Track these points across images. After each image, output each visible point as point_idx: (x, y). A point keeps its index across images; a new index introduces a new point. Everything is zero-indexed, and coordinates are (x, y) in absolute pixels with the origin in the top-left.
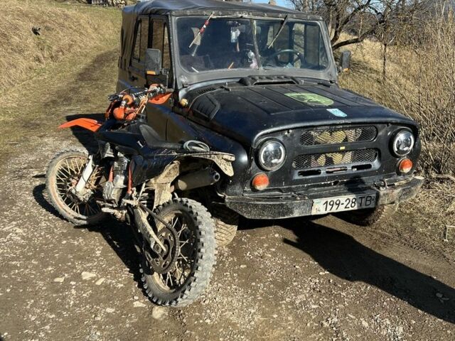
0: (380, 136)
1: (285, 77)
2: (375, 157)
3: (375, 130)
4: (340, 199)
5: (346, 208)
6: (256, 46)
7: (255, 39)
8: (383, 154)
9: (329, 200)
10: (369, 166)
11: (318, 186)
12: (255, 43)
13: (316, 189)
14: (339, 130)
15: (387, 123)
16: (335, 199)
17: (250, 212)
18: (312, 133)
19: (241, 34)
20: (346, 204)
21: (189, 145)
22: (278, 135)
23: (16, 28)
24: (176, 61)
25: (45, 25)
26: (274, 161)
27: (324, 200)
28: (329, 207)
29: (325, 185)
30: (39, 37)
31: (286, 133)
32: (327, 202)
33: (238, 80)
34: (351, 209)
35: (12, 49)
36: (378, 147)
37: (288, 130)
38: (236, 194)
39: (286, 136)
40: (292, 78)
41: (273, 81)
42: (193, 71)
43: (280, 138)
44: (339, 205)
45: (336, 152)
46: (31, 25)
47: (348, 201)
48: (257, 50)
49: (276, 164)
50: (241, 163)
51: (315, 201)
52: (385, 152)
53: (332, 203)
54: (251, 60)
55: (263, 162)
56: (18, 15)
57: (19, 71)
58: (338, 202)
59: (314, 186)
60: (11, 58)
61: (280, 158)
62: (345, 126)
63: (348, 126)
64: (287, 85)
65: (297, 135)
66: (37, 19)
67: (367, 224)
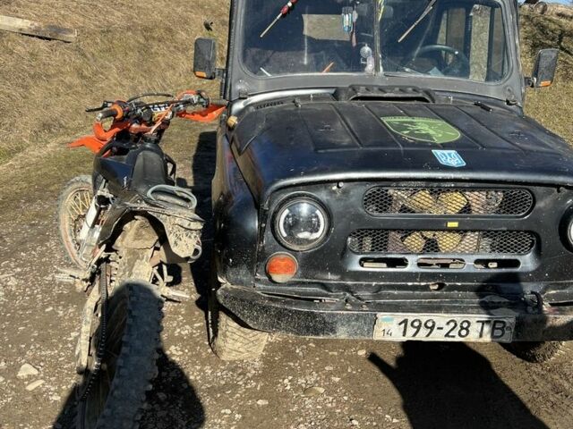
0: (540, 209)
1: (415, 90)
2: (531, 246)
3: (530, 196)
4: (435, 319)
5: (447, 335)
6: (378, 38)
7: (377, 26)
8: (545, 244)
9: (411, 317)
10: (516, 263)
11: (400, 288)
12: (376, 32)
13: (396, 292)
14: (448, 190)
15: (558, 186)
16: (424, 317)
17: (257, 319)
18: (391, 191)
19: (360, 18)
20: (447, 329)
21: (152, 192)
22: (316, 190)
23: (186, 22)
24: (236, 57)
25: (222, 18)
26: (304, 235)
27: (401, 316)
28: (411, 331)
29: (414, 288)
30: (211, 33)
31: (335, 188)
32: (405, 321)
33: (332, 91)
34: (458, 339)
35: (175, 47)
36: (535, 230)
37: (338, 181)
38: (241, 283)
39: (334, 192)
40: (427, 92)
41: (385, 95)
42: (262, 74)
43: (323, 195)
44: (432, 328)
45: (444, 231)
46: (204, 18)
47: (452, 325)
48: (378, 45)
49: (308, 241)
50: (246, 232)
51: (381, 315)
52: (550, 239)
53: (416, 324)
54: (365, 60)
55: (285, 235)
56: (192, 7)
57: (177, 74)
58: (430, 324)
59: (393, 287)
60: (171, 58)
61: (317, 231)
62: (459, 184)
63: (467, 185)
64: (413, 103)
65: (358, 192)
66: (213, 12)
67: (532, 359)
